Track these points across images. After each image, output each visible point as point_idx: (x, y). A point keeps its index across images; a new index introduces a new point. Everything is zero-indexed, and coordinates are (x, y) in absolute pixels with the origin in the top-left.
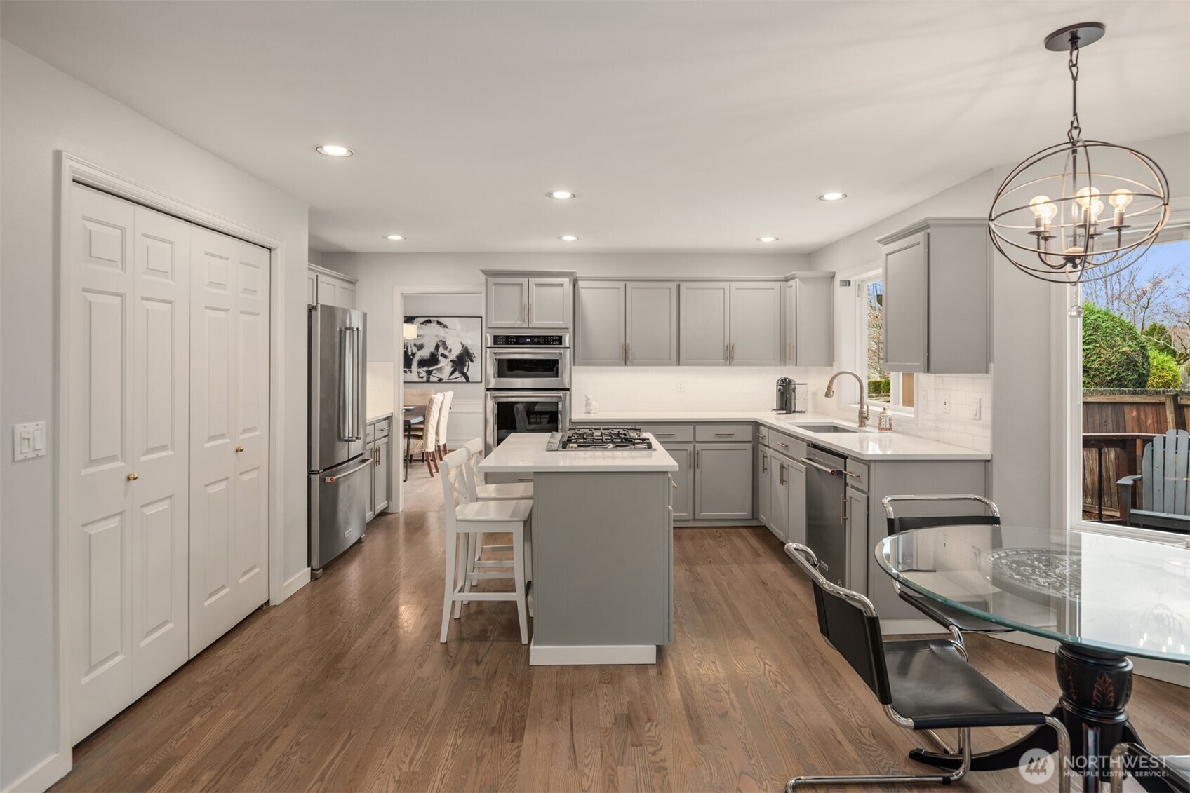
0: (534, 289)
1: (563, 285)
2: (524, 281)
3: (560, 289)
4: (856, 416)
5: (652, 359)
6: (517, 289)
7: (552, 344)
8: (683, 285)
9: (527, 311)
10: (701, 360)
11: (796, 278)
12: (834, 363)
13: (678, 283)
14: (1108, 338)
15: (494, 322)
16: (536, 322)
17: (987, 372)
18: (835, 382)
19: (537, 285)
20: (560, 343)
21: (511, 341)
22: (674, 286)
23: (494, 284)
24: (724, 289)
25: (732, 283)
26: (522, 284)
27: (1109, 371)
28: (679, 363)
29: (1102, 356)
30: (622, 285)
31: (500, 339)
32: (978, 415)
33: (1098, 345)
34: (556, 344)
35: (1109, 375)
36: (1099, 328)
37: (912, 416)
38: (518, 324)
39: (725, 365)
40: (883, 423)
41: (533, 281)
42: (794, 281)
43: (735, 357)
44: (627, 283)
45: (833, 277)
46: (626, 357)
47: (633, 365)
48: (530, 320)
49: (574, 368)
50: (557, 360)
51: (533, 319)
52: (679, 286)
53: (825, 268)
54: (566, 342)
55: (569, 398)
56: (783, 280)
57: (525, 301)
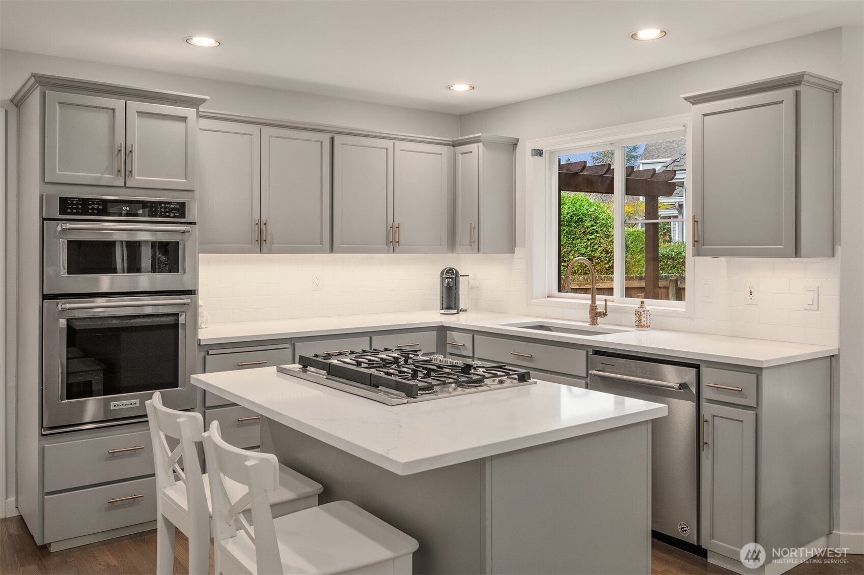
0: (133, 117)
1: (186, 118)
2: (118, 104)
3: (181, 126)
4: (586, 315)
5: (296, 243)
6: (104, 117)
7: (168, 217)
8: (338, 138)
9: (122, 158)
10: (360, 245)
11: (480, 142)
12: (519, 249)
13: (332, 135)
14: (605, 229)
15: (58, 173)
16: (138, 179)
19: (140, 113)
20: (183, 215)
21: (93, 209)
22: (326, 138)
23: (60, 103)
24: (387, 149)
25: (397, 142)
26: (114, 110)
27: (607, 259)
28: (332, 250)
29: (602, 245)
30: (254, 129)
31: (72, 204)
33: (599, 235)
34: (175, 217)
35: (607, 263)
36: (597, 220)
37: (684, 310)
38: (107, 178)
39: (388, 252)
40: (643, 320)
41: (135, 106)
42: (476, 145)
43: (400, 241)
44: (264, 128)
45: (516, 142)
46: (261, 240)
47: (271, 251)
48: (128, 173)
49: (202, 257)
50: (177, 243)
51: (135, 172)
52: (332, 139)
53: (508, 132)
54: (193, 213)
55: (195, 308)
56: (454, 145)
57: (119, 140)
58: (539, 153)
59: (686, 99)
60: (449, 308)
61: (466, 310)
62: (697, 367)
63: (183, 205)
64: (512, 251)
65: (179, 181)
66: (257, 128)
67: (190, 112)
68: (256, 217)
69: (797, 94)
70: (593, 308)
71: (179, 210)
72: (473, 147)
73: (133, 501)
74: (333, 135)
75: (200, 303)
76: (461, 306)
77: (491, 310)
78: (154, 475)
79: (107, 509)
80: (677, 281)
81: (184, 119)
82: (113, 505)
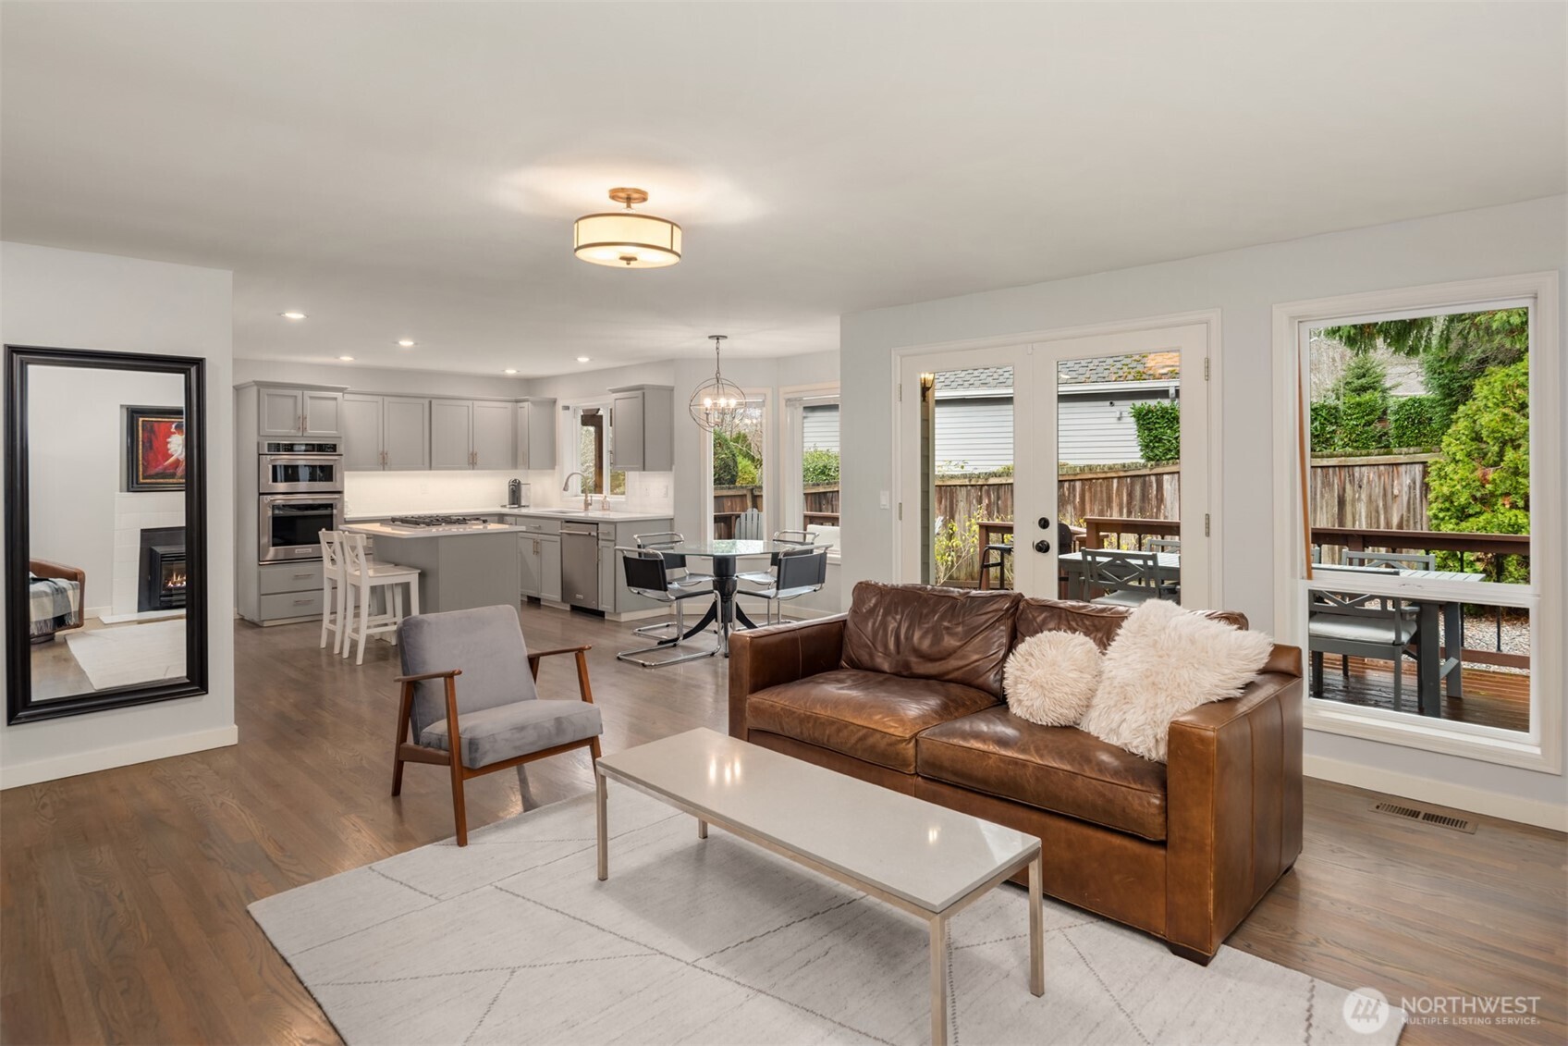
0: (306, 398)
2: (298, 392)
3: (333, 402)
4: (583, 506)
5: (407, 465)
6: (291, 401)
7: (328, 452)
8: (433, 401)
9: (301, 421)
10: (450, 465)
12: (557, 467)
15: (267, 430)
16: (310, 432)
17: (671, 470)
18: (570, 480)
19: (311, 398)
20: (335, 451)
21: (285, 448)
22: (426, 402)
23: (267, 395)
24: (468, 406)
25: (475, 402)
26: (296, 396)
28: (430, 468)
31: (274, 447)
32: (667, 494)
34: (331, 452)
37: (623, 500)
38: (292, 432)
39: (470, 469)
41: (307, 394)
43: (478, 462)
44: (385, 398)
45: (554, 402)
46: (383, 462)
47: (390, 470)
48: (304, 429)
49: (346, 473)
50: (332, 466)
51: (308, 428)
52: (430, 402)
53: (550, 395)
54: (340, 449)
55: (341, 500)
56: (517, 401)
57: (300, 412)
58: (567, 408)
59: (610, 390)
60: (513, 504)
61: (528, 506)
62: (597, 524)
63: (335, 445)
64: (554, 468)
65: (333, 432)
66: (381, 398)
67: (338, 395)
68: (381, 449)
69: (644, 393)
70: (586, 501)
71: (333, 448)
72: (525, 404)
73: (308, 602)
74: (431, 400)
75: (346, 499)
76: (523, 504)
77: (536, 506)
78: (323, 589)
79: (294, 605)
80: (752, 489)
81: (335, 399)
82: (297, 603)
